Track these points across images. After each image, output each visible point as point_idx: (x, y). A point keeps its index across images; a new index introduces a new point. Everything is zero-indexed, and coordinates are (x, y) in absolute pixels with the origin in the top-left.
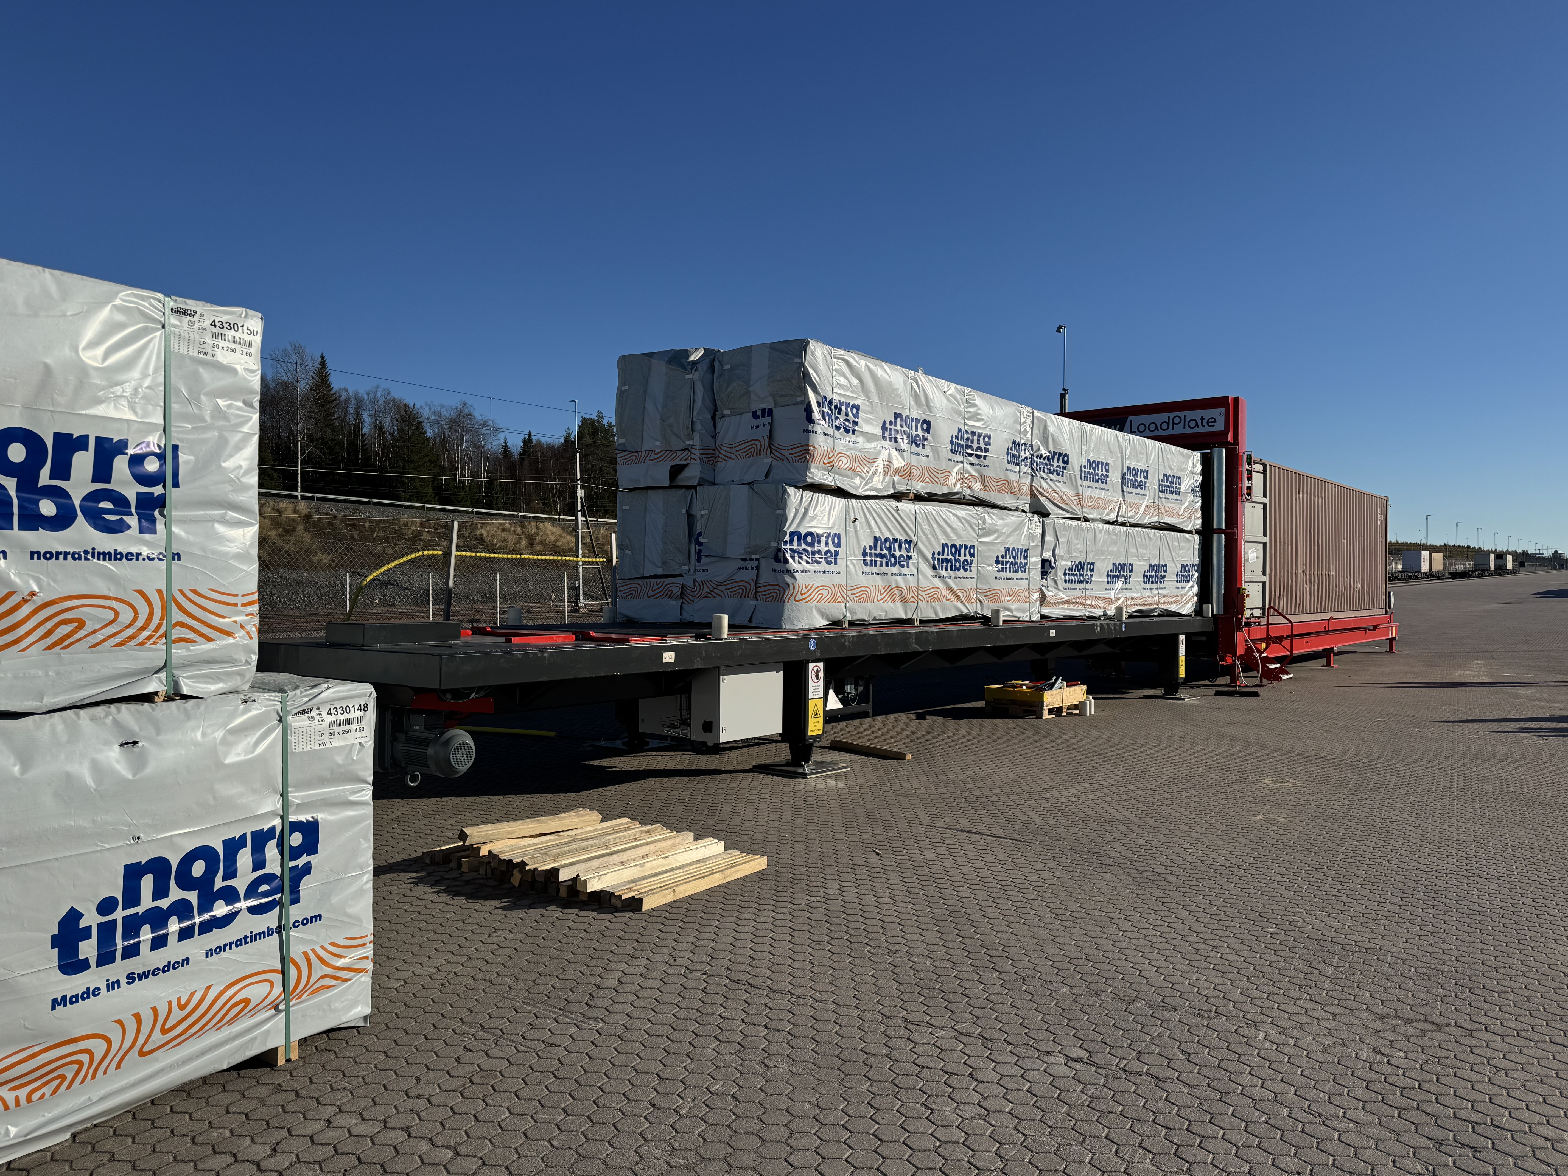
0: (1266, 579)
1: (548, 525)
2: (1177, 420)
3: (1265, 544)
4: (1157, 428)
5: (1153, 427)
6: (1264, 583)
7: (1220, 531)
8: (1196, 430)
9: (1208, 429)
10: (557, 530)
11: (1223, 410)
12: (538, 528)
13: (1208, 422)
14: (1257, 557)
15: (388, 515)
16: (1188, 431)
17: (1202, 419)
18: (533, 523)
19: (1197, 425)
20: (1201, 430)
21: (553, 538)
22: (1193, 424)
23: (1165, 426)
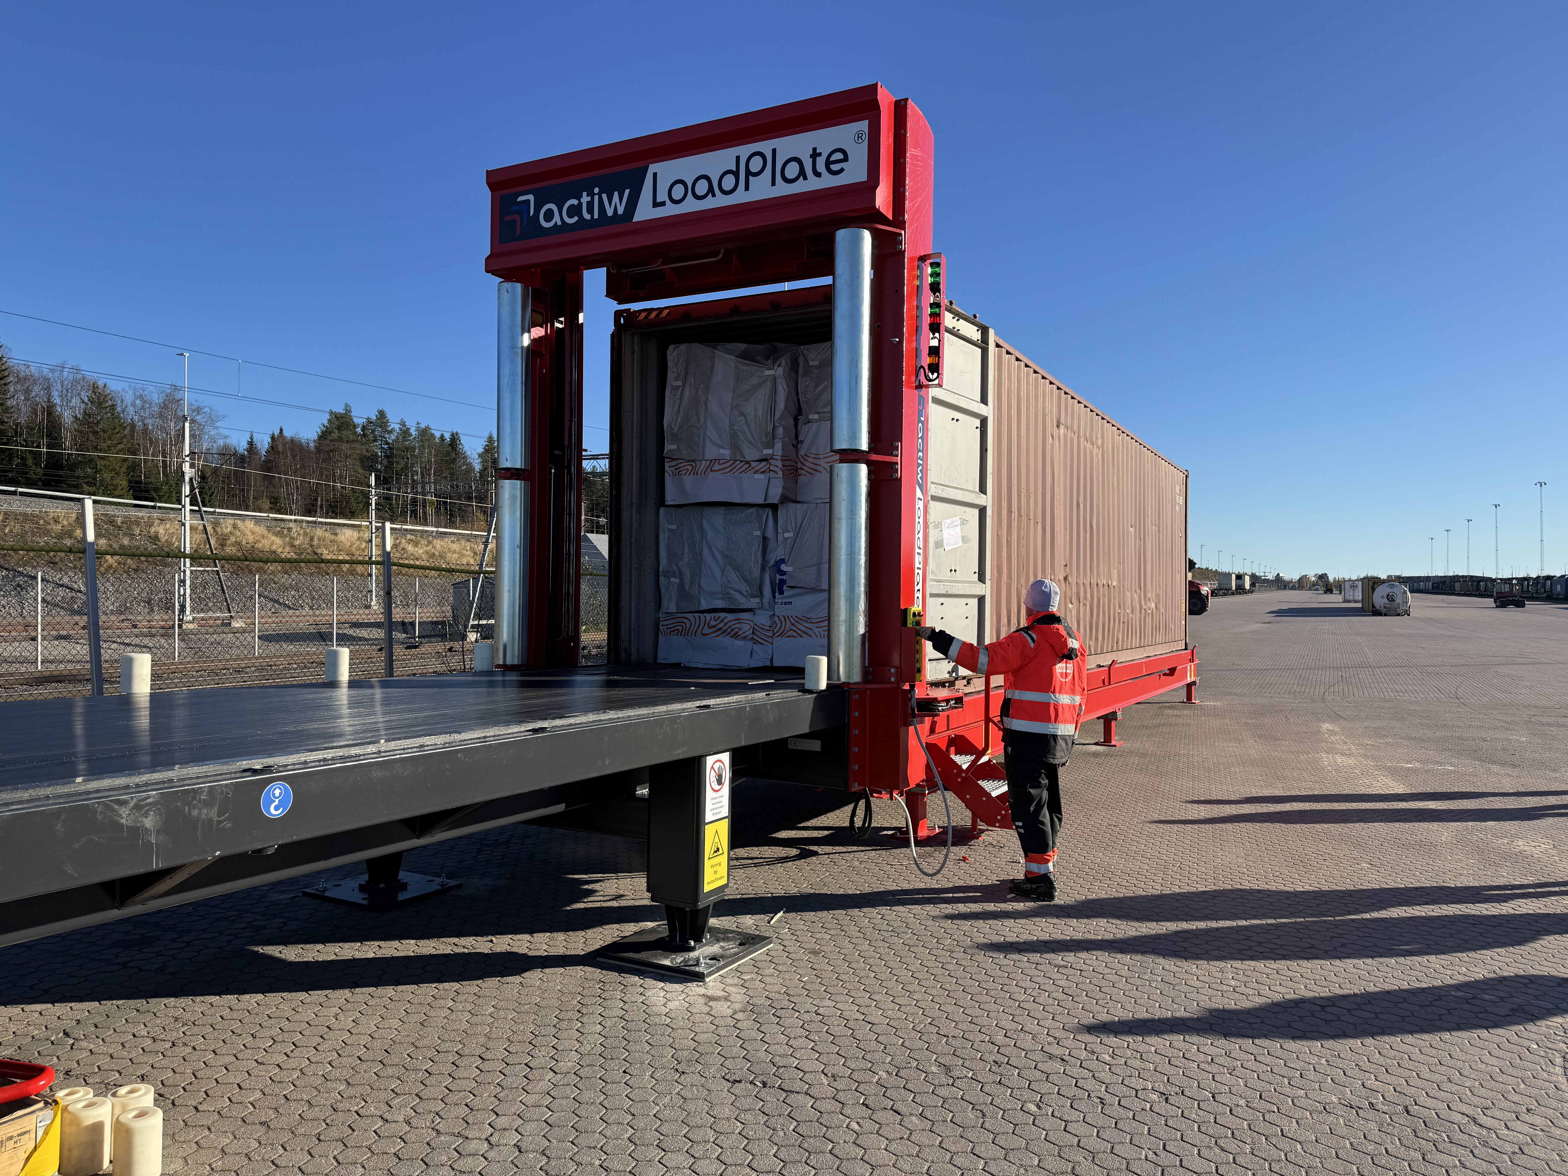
0: (985, 589)
1: (250, 524)
2: (756, 164)
3: (982, 511)
4: (711, 190)
5: (702, 188)
6: (981, 600)
7: (852, 456)
8: (800, 187)
9: (828, 181)
10: (260, 530)
11: (863, 126)
12: (235, 527)
13: (828, 163)
14: (965, 539)
15: (32, 507)
16: (783, 190)
17: (815, 155)
18: (230, 521)
19: (802, 173)
20: (812, 184)
21: (251, 538)
22: (792, 170)
23: (729, 182)
